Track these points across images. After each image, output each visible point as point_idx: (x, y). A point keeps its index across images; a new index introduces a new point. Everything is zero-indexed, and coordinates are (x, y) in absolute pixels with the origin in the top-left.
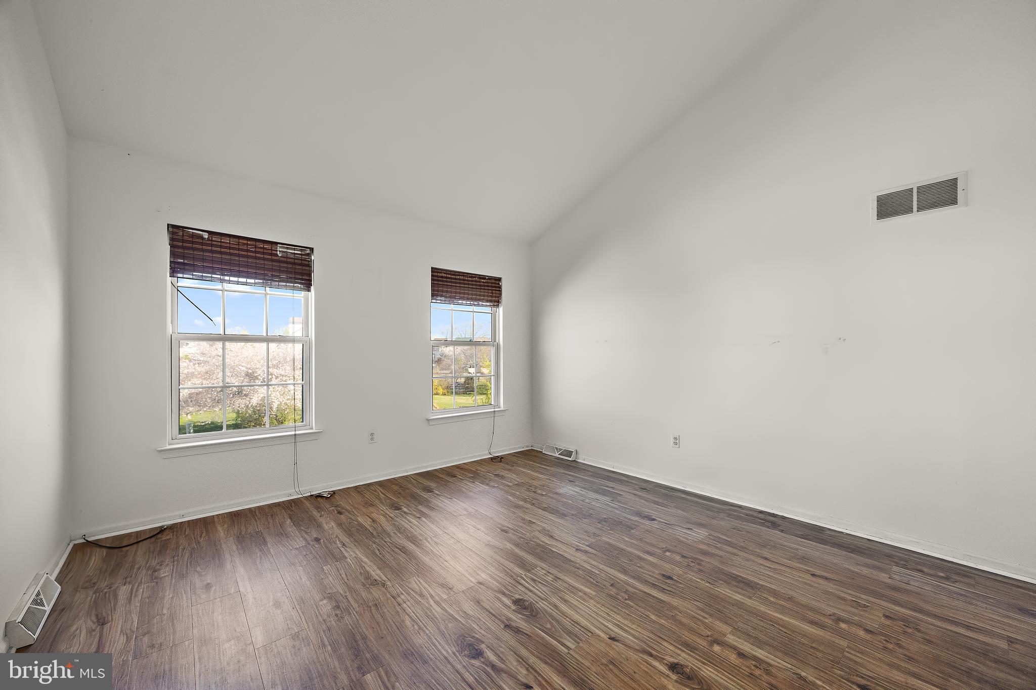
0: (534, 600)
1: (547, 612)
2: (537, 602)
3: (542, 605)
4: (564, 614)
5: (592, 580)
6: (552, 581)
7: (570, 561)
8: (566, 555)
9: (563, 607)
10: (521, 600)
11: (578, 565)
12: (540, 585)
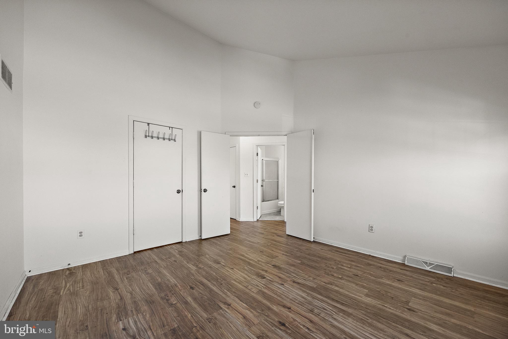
0: (257, 278)
1: (253, 275)
2: (256, 278)
3: (254, 277)
4: (246, 274)
5: (230, 286)
6: (249, 286)
7: (237, 297)
8: (238, 301)
9: (246, 276)
10: (262, 279)
11: (234, 294)
12: (255, 284)
